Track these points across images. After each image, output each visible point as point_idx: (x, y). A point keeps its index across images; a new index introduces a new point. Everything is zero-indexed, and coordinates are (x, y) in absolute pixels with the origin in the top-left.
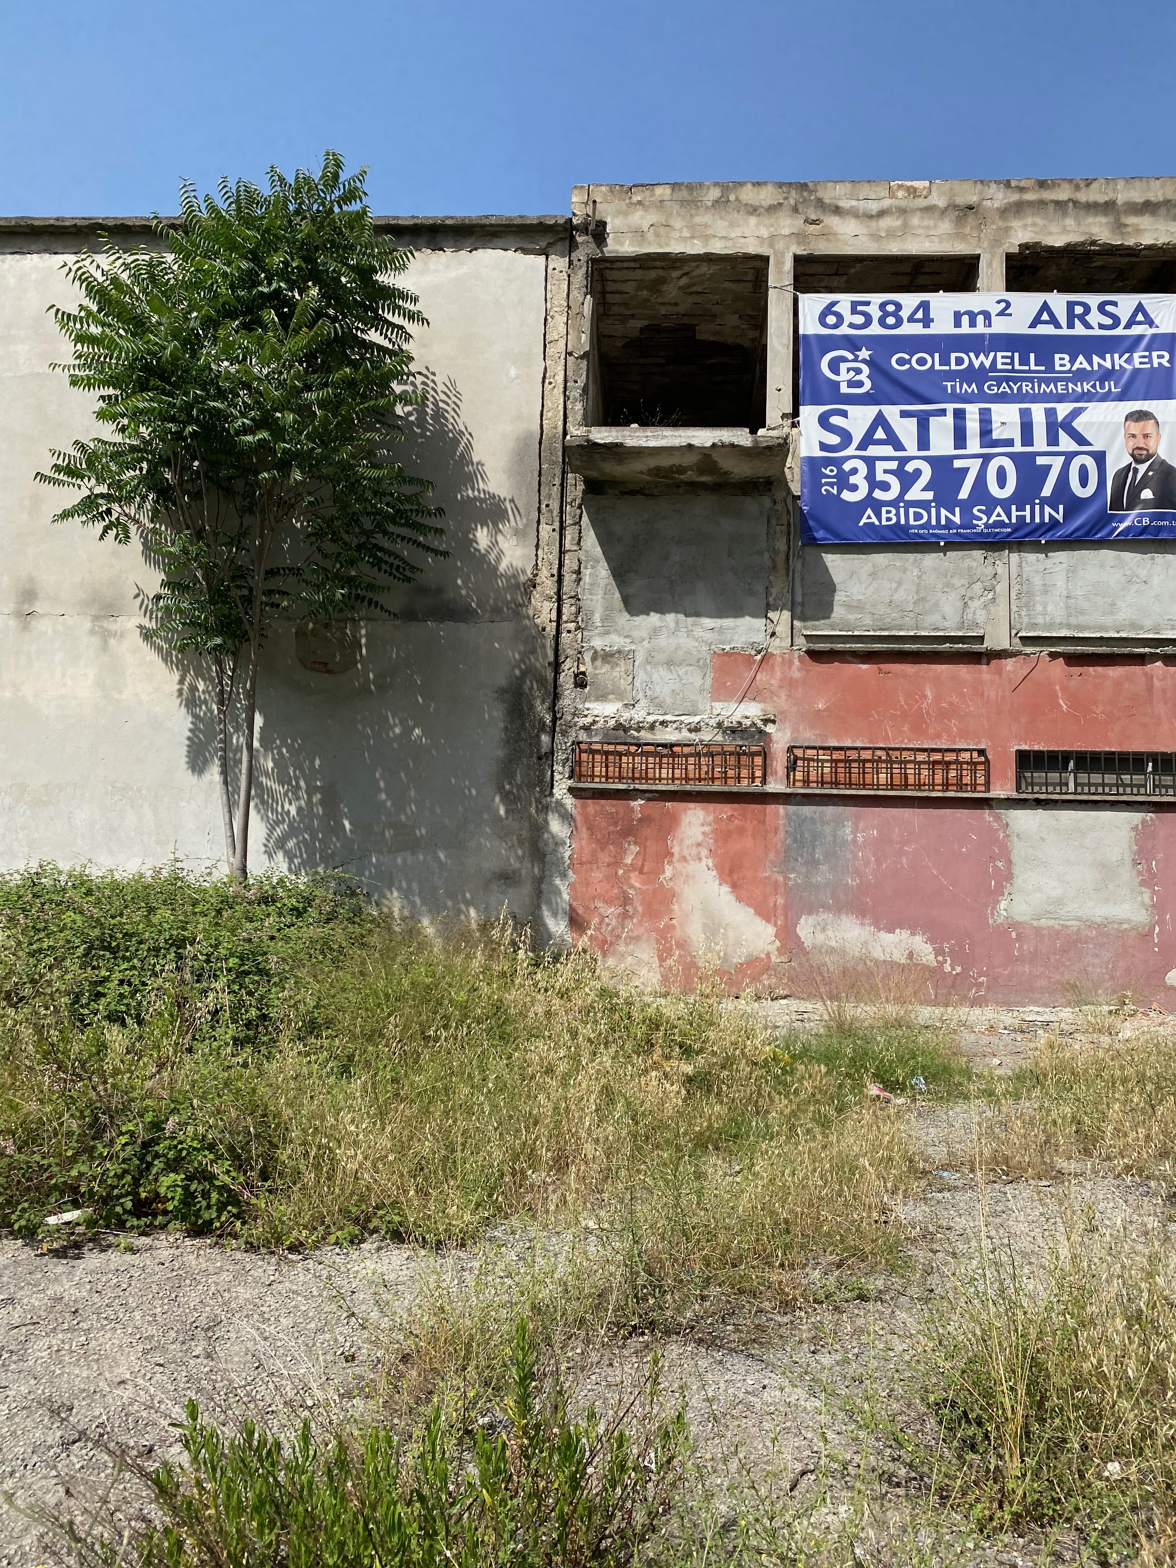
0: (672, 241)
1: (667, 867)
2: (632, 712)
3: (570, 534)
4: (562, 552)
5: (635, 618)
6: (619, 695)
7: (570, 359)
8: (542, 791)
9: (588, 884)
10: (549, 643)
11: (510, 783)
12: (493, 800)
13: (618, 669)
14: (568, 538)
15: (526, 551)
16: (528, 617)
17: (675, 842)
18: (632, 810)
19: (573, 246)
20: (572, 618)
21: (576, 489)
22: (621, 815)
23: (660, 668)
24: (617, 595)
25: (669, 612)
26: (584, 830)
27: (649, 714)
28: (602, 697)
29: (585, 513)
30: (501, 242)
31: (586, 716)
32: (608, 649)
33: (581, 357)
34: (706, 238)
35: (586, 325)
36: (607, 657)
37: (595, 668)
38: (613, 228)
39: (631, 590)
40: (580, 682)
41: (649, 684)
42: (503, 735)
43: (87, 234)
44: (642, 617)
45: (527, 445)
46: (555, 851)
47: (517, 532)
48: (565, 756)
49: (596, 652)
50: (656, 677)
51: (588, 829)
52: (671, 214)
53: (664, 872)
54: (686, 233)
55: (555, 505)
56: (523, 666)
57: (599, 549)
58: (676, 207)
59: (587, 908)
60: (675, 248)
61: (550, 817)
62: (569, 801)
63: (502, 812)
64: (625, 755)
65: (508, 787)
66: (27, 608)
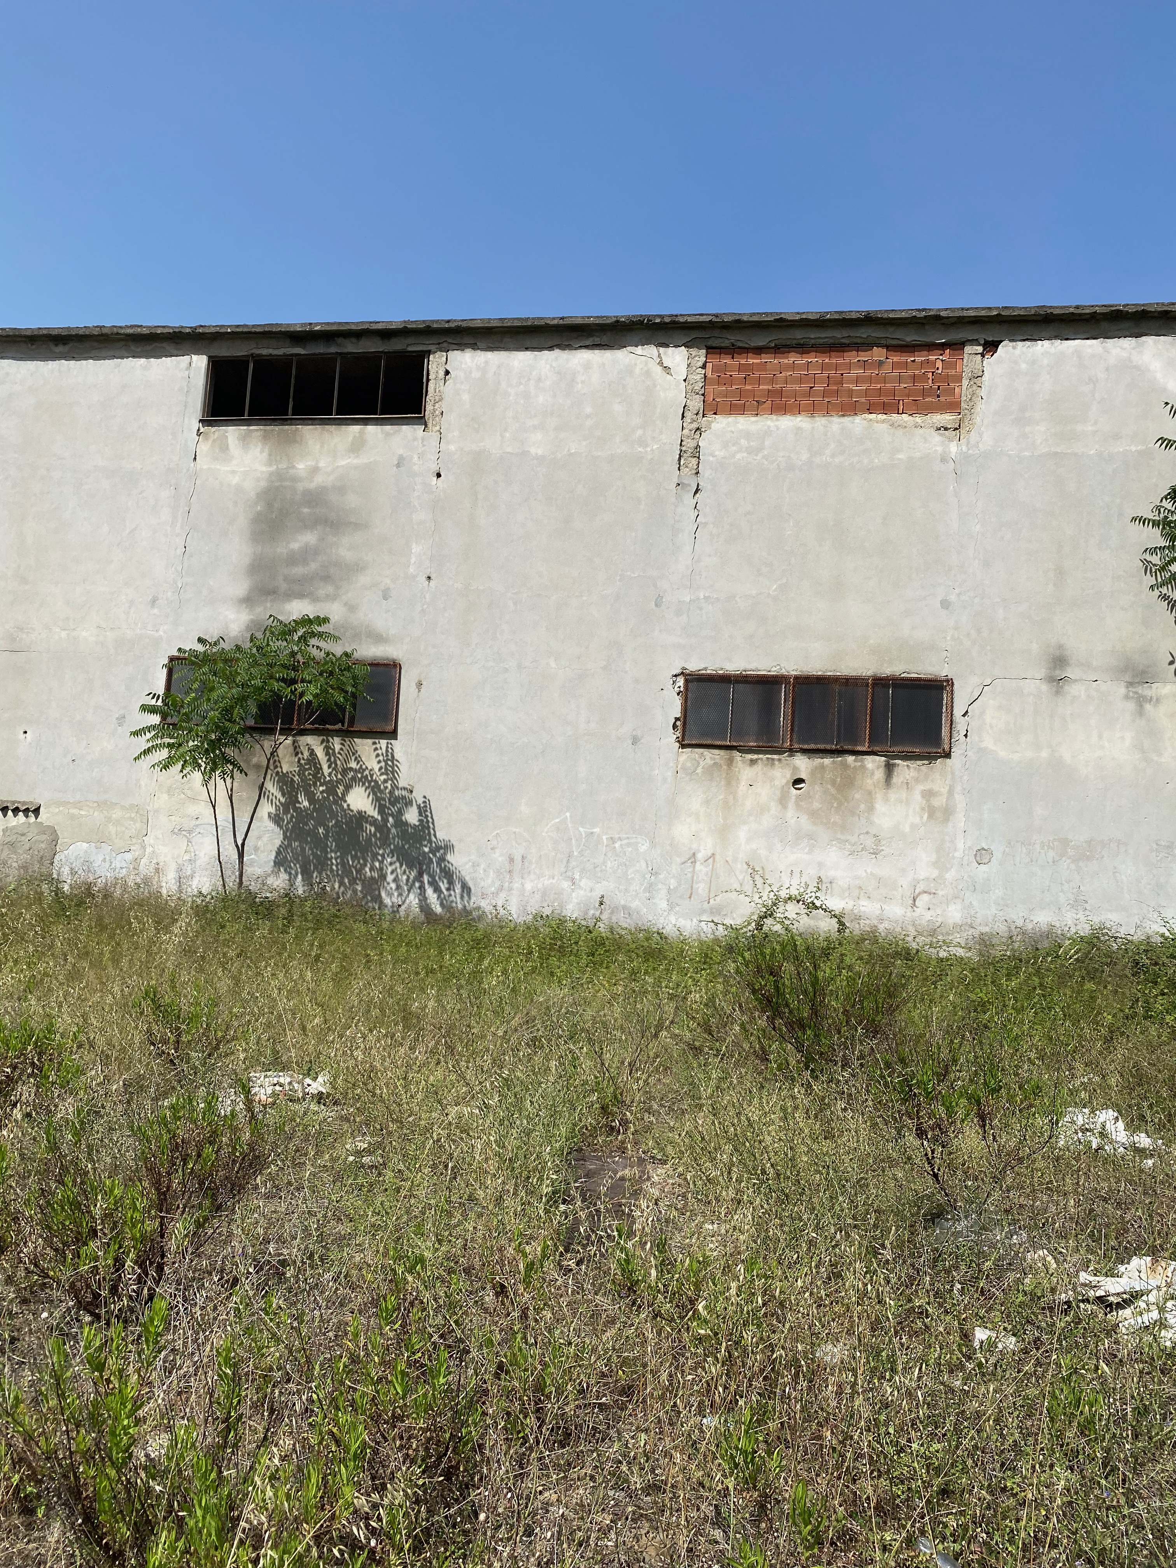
66: (1059, 674)
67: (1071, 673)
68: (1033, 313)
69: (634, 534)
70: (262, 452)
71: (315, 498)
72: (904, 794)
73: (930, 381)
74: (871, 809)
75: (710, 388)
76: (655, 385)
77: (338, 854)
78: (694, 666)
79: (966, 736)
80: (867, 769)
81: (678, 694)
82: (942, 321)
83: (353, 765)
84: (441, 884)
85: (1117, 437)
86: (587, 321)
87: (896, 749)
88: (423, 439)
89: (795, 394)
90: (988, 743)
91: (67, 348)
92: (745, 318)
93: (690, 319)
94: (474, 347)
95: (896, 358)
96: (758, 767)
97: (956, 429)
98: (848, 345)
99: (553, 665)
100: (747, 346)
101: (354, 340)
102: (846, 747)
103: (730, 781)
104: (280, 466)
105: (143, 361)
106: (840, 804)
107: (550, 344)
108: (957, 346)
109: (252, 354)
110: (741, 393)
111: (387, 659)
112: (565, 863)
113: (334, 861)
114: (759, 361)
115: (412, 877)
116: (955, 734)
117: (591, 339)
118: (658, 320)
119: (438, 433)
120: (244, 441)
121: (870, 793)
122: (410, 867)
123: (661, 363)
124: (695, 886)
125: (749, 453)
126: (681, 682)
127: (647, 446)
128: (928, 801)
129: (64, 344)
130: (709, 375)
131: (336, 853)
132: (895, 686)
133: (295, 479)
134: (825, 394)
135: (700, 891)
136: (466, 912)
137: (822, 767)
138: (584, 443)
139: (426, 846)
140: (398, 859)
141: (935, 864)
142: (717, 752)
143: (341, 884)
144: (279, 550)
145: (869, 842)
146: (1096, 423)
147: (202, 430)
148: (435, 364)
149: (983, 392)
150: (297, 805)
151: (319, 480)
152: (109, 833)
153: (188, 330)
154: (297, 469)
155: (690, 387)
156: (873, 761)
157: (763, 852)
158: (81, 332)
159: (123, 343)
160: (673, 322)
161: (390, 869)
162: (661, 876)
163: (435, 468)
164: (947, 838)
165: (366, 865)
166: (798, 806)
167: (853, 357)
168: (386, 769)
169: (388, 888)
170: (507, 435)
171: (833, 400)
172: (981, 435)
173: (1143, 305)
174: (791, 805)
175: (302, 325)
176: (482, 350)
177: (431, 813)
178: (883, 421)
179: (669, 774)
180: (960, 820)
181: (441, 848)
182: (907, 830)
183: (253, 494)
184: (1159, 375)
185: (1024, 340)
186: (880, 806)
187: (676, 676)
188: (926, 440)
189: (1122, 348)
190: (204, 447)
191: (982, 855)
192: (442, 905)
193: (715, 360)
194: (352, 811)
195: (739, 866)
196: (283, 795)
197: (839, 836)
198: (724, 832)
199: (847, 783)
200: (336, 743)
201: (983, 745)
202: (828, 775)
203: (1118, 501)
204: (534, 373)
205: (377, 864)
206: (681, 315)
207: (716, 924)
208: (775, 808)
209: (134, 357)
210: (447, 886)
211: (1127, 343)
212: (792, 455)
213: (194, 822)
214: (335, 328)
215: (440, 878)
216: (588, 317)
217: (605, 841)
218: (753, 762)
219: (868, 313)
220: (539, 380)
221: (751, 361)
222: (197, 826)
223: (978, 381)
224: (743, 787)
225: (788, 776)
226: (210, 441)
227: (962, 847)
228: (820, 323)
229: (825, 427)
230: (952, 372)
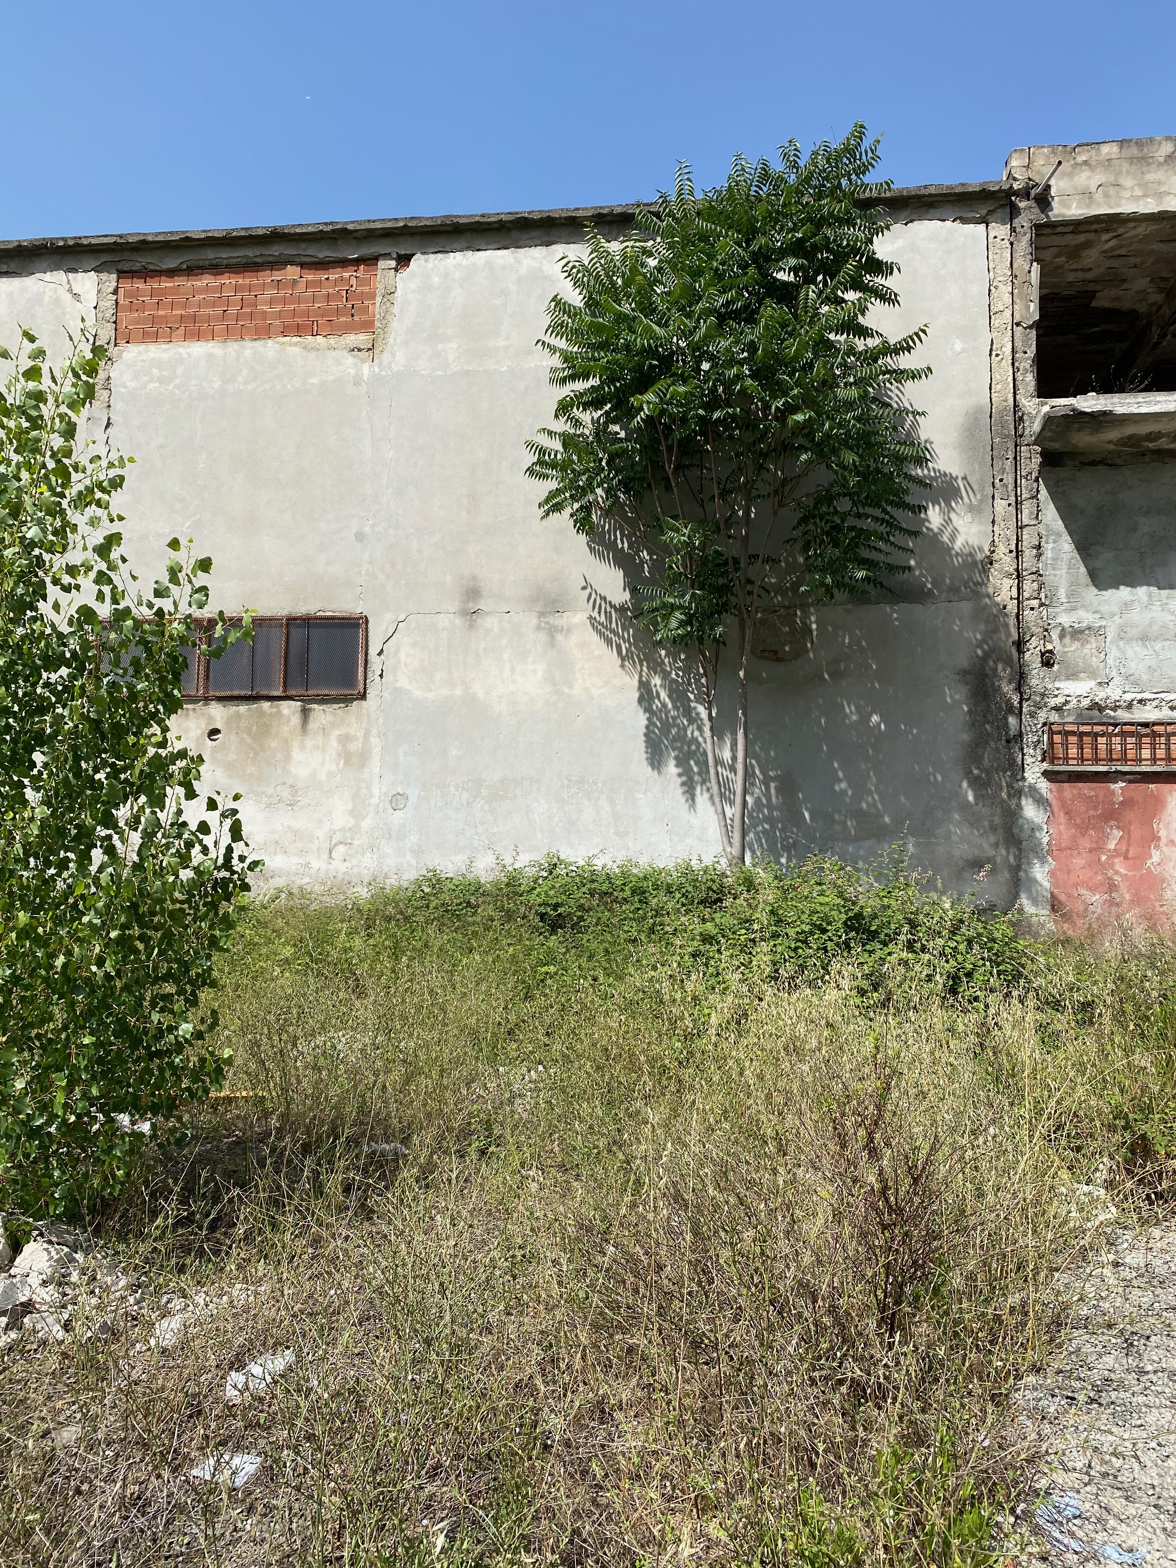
0: (1123, 201)
1: (1153, 852)
2: (1108, 690)
3: (1027, 508)
4: (1020, 528)
5: (1103, 593)
6: (1092, 674)
7: (1018, 330)
8: (1013, 776)
9: (1069, 872)
10: (1012, 621)
11: (978, 768)
12: (960, 786)
13: (1088, 646)
14: (1026, 512)
15: (982, 528)
16: (988, 596)
17: (1161, 826)
18: (1113, 793)
19: (1014, 212)
20: (1035, 594)
21: (1032, 462)
22: (1101, 799)
23: (1134, 643)
24: (1083, 569)
25: (1141, 585)
26: (1062, 814)
27: (1124, 692)
28: (1072, 675)
29: (1042, 487)
30: (937, 213)
31: (1056, 696)
32: (1076, 626)
33: (1030, 327)
34: (1160, 196)
35: (1035, 295)
36: (1076, 633)
37: (1064, 646)
38: (1058, 191)
39: (1098, 564)
40: (1047, 660)
41: (1122, 661)
42: (968, 718)
43: (509, 229)
44: (1109, 593)
45: (977, 419)
46: (1032, 837)
47: (971, 508)
48: (1036, 739)
49: (1063, 629)
50: (1130, 653)
51: (1066, 814)
52: (1120, 173)
53: (1151, 857)
54: (1138, 192)
55: (1009, 479)
56: (986, 647)
57: (1060, 522)
58: (1126, 166)
59: (1069, 896)
60: (1127, 208)
61: (1023, 802)
62: (1044, 786)
63: (971, 798)
64: (1102, 736)
65: (976, 772)
66: (472, 606)
67: (482, 605)
68: (439, 222)
72: (320, 740)
73: (344, 300)
74: (287, 758)
75: (122, 316)
76: (64, 314)
79: (381, 676)
80: (282, 715)
82: (351, 235)
85: (528, 351)
87: (313, 692)
89: (208, 318)
90: (403, 682)
92: (150, 238)
93: (94, 241)
95: (310, 276)
97: (369, 350)
98: (261, 265)
100: (158, 269)
102: (261, 692)
106: (256, 754)
108: (371, 261)
110: (154, 319)
114: (171, 284)
116: (370, 674)
118: (61, 243)
121: (286, 741)
123: (70, 290)
125: (161, 383)
128: (344, 746)
130: (121, 302)
132: (308, 626)
134: (238, 317)
137: (238, 716)
141: (351, 813)
145: (286, 793)
146: (508, 337)
149: (396, 310)
155: (100, 315)
156: (289, 707)
160: (78, 245)
164: (363, 784)
166: (214, 759)
167: (268, 277)
171: (247, 323)
172: (393, 355)
173: (547, 211)
174: (206, 757)
178: (296, 344)
180: (375, 764)
182: (323, 777)
185: (435, 253)
186: (297, 755)
188: (338, 362)
189: (532, 258)
191: (397, 801)
193: (127, 285)
197: (253, 789)
199: (263, 732)
201: (399, 685)
202: (244, 724)
206: (86, 237)
211: (539, 253)
212: (204, 384)
219: (275, 228)
221: (163, 285)
223: (391, 298)
225: (203, 727)
227: (378, 791)
228: (229, 241)
229: (237, 352)
230: (366, 289)
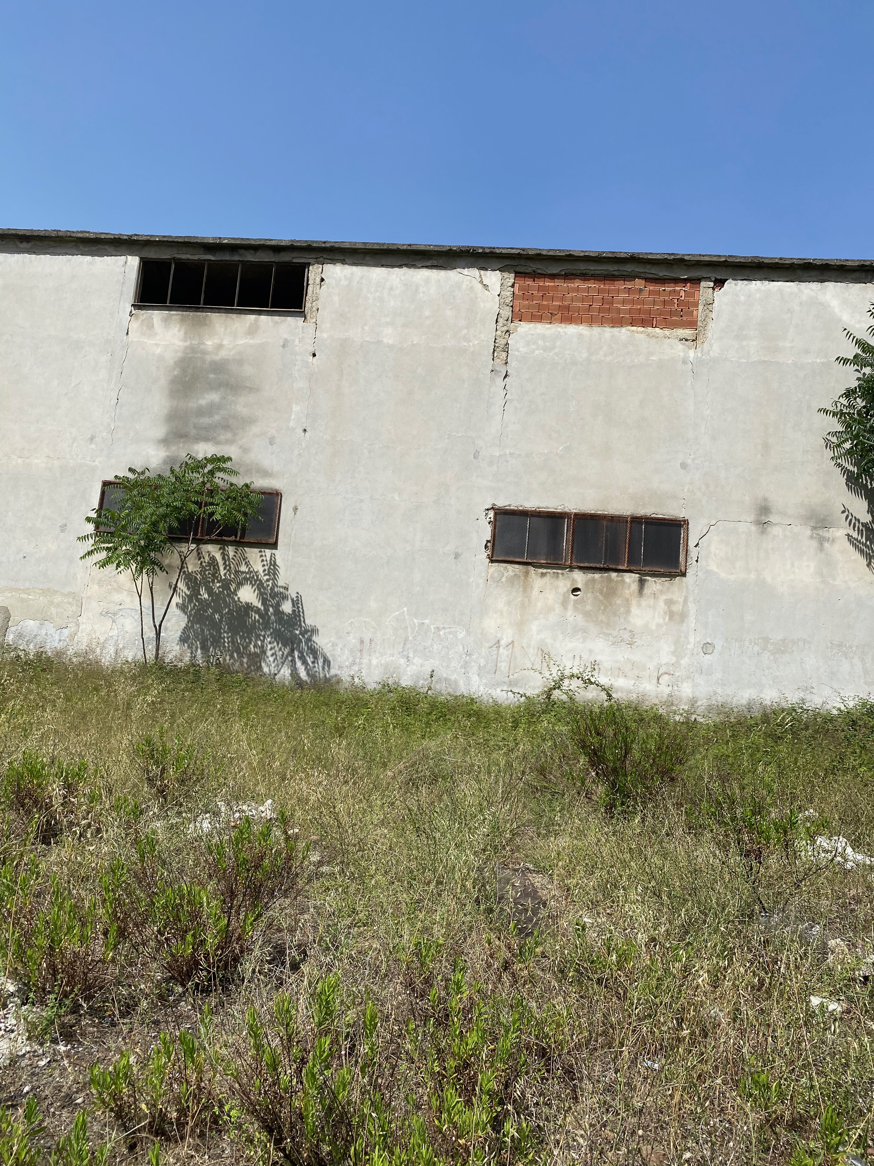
43: (798, 269)
66: (764, 519)
67: (773, 518)
68: (750, 261)
69: (459, 405)
70: (179, 330)
71: (219, 367)
72: (652, 601)
73: (676, 305)
74: (628, 612)
75: (517, 302)
76: (477, 298)
77: (230, 634)
78: (501, 503)
79: (697, 561)
80: (626, 583)
81: (489, 523)
82: (685, 263)
83: (243, 568)
84: (308, 659)
85: (807, 352)
86: (428, 248)
87: (647, 569)
88: (303, 328)
89: (579, 309)
90: (713, 567)
91: (29, 245)
92: (544, 253)
93: (504, 251)
94: (343, 262)
95: (652, 287)
96: (547, 579)
97: (693, 340)
98: (618, 276)
99: (397, 498)
100: (544, 273)
101: (252, 252)
102: (611, 566)
103: (526, 588)
104: (193, 342)
105: (89, 258)
106: (606, 607)
107: (400, 263)
108: (696, 281)
109: (174, 258)
110: (540, 307)
111: (271, 489)
112: (402, 645)
113: (226, 640)
114: (553, 284)
115: (285, 653)
116: (689, 559)
117: (431, 261)
118: (480, 251)
119: (314, 324)
120: (166, 321)
121: (627, 600)
122: (285, 645)
123: (481, 282)
124: (499, 665)
125: (544, 351)
126: (491, 514)
127: (470, 341)
128: (669, 607)
129: (28, 242)
130: (517, 292)
131: (228, 634)
132: (646, 523)
133: (204, 353)
134: (600, 310)
135: (502, 668)
136: (327, 680)
137: (593, 580)
138: (424, 337)
139: (297, 630)
140: (275, 639)
141: (673, 653)
142: (517, 566)
143: (232, 657)
144: (190, 405)
145: (626, 636)
146: (793, 341)
147: (134, 312)
148: (314, 273)
149: (713, 315)
150: (199, 597)
151: (223, 354)
152: (51, 613)
153: (125, 237)
154: (206, 345)
155: (502, 300)
156: (630, 577)
157: (549, 641)
158: (42, 234)
159: (73, 244)
160: (492, 253)
161: (269, 646)
162: (474, 657)
163: (311, 350)
164: (682, 635)
165: (251, 643)
166: (575, 608)
167: (621, 285)
168: (269, 572)
169: (267, 660)
170: (367, 328)
171: (606, 315)
172: (711, 345)
173: (827, 260)
174: (570, 607)
175: (213, 238)
176: (349, 264)
177: (302, 605)
178: (642, 332)
179: (481, 581)
180: (691, 622)
181: (309, 631)
182: (654, 628)
183: (171, 362)
184: (837, 310)
185: (743, 280)
186: (634, 610)
187: (488, 510)
188: (672, 347)
189: (811, 289)
190: (135, 325)
191: (707, 648)
192: (308, 674)
193: (521, 282)
194: (241, 603)
195: (531, 651)
196: (188, 589)
197: (605, 631)
198: (520, 626)
199: (610, 593)
200: (231, 550)
201: (709, 568)
202: (598, 586)
203: (807, 397)
204: (388, 284)
205: (259, 643)
206: (497, 248)
207: (514, 693)
208: (558, 608)
209: (82, 255)
210: (312, 660)
211: (814, 286)
212: (575, 354)
213: (118, 607)
214: (238, 242)
215: (307, 654)
216: (429, 246)
217: (433, 630)
218: (543, 575)
219: (633, 254)
220: (391, 289)
221: (547, 284)
222: (120, 610)
223: (710, 307)
224: (535, 592)
225: (569, 586)
226: (140, 321)
227: (693, 640)
228: (598, 259)
229: (600, 334)
230: (692, 300)
